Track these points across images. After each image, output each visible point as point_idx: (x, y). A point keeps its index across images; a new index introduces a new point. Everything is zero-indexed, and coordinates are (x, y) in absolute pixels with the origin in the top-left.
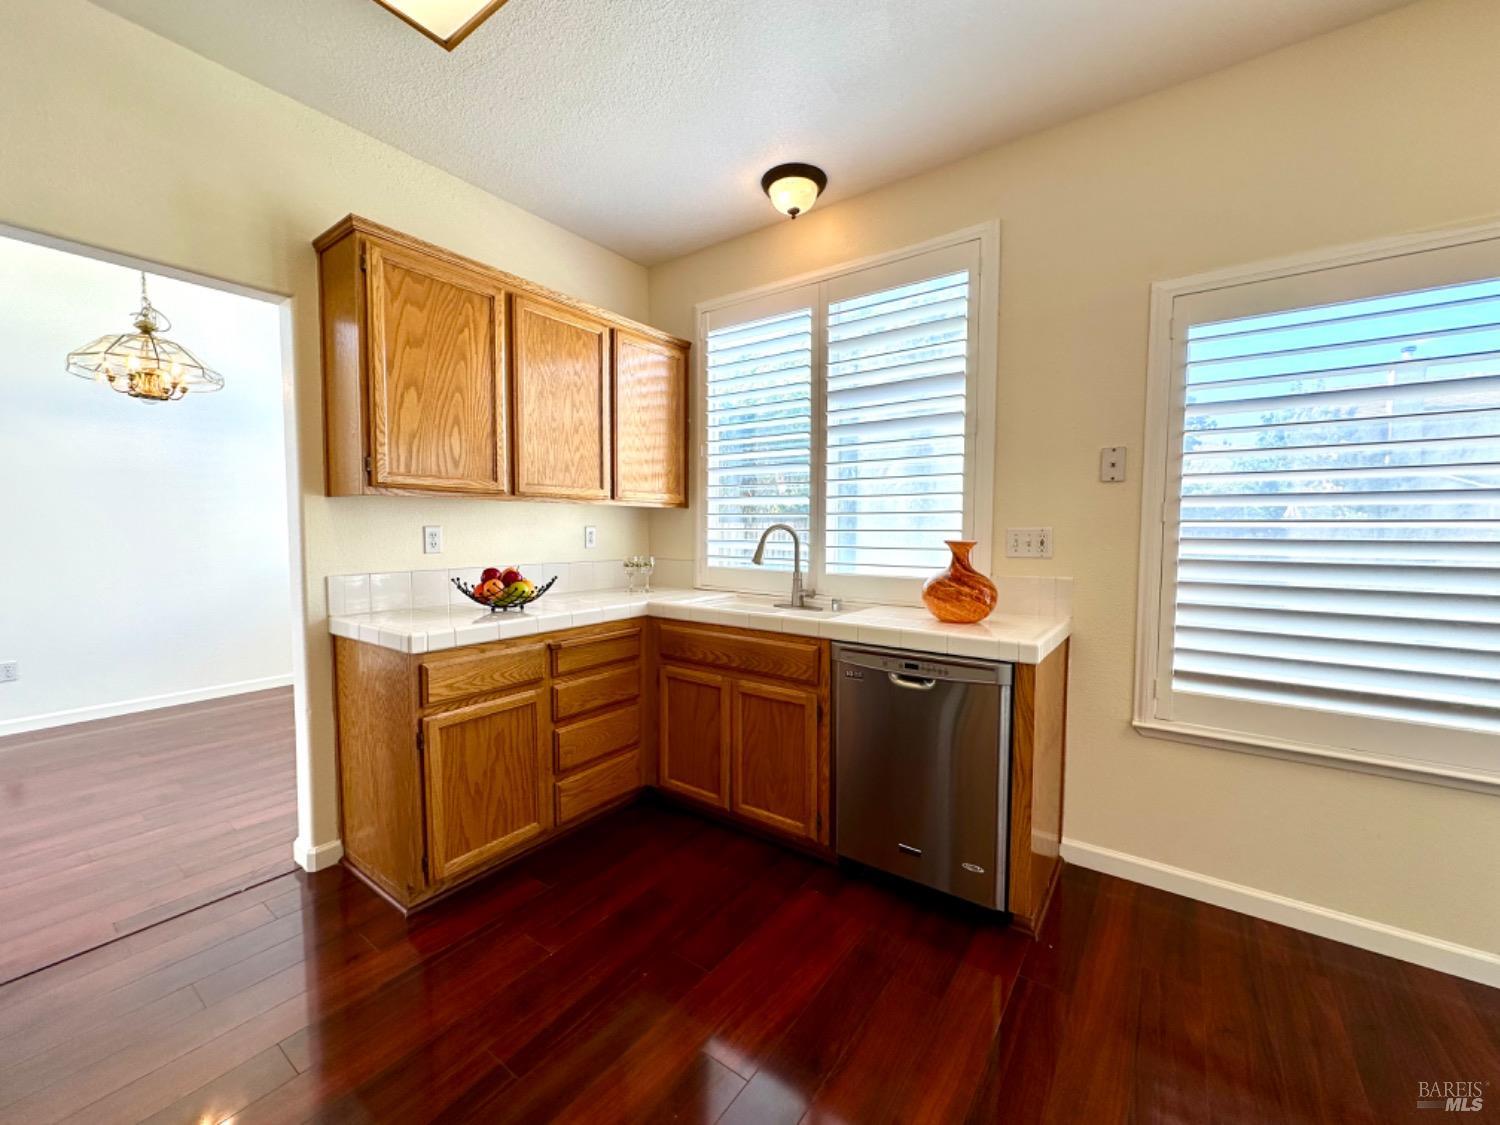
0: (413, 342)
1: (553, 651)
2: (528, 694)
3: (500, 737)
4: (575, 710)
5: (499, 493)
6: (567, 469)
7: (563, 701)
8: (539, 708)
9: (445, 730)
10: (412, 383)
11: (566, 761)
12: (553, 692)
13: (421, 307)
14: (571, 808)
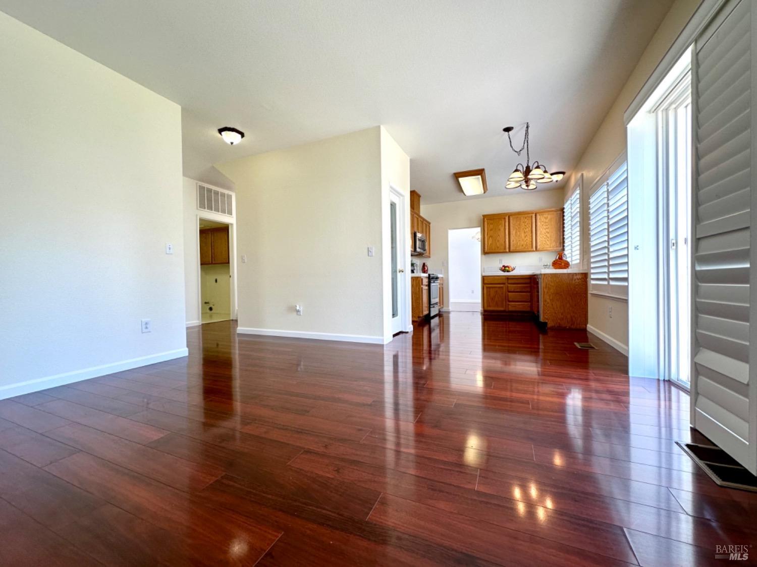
0: (491, 230)
1: (508, 279)
2: (502, 285)
3: (496, 291)
4: (512, 290)
5: (506, 252)
6: (523, 246)
7: (509, 288)
8: (504, 288)
9: (487, 288)
10: (491, 236)
11: (511, 299)
12: (508, 287)
13: (492, 224)
14: (511, 309)
